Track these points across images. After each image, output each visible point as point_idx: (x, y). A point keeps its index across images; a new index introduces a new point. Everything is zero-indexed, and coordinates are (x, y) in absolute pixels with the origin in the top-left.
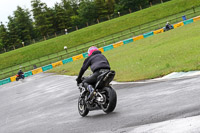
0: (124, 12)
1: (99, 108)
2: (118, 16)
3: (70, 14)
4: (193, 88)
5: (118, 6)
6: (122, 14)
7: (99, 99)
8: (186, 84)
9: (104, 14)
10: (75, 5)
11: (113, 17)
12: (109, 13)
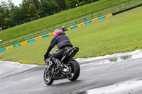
0: (43, 15)
1: (65, 77)
2: (38, 18)
3: (4, 17)
4: (91, 69)
5: (39, 12)
6: (41, 17)
7: (65, 70)
8: (86, 66)
9: (29, 17)
10: (7, 10)
11: (35, 19)
12: (32, 16)
